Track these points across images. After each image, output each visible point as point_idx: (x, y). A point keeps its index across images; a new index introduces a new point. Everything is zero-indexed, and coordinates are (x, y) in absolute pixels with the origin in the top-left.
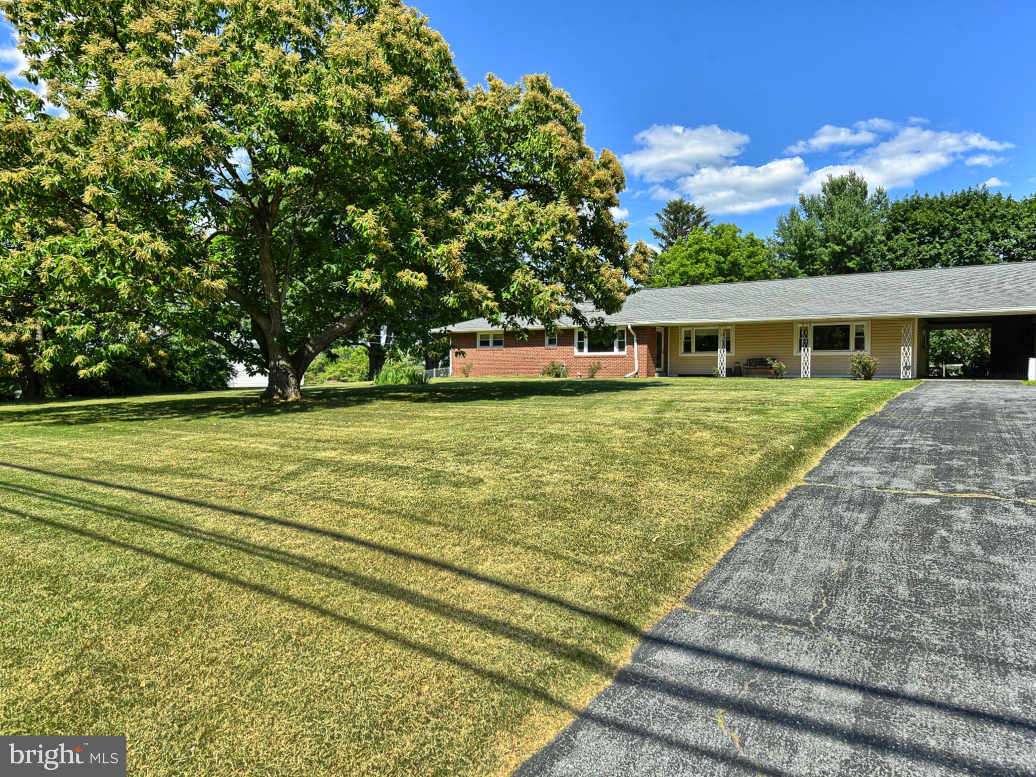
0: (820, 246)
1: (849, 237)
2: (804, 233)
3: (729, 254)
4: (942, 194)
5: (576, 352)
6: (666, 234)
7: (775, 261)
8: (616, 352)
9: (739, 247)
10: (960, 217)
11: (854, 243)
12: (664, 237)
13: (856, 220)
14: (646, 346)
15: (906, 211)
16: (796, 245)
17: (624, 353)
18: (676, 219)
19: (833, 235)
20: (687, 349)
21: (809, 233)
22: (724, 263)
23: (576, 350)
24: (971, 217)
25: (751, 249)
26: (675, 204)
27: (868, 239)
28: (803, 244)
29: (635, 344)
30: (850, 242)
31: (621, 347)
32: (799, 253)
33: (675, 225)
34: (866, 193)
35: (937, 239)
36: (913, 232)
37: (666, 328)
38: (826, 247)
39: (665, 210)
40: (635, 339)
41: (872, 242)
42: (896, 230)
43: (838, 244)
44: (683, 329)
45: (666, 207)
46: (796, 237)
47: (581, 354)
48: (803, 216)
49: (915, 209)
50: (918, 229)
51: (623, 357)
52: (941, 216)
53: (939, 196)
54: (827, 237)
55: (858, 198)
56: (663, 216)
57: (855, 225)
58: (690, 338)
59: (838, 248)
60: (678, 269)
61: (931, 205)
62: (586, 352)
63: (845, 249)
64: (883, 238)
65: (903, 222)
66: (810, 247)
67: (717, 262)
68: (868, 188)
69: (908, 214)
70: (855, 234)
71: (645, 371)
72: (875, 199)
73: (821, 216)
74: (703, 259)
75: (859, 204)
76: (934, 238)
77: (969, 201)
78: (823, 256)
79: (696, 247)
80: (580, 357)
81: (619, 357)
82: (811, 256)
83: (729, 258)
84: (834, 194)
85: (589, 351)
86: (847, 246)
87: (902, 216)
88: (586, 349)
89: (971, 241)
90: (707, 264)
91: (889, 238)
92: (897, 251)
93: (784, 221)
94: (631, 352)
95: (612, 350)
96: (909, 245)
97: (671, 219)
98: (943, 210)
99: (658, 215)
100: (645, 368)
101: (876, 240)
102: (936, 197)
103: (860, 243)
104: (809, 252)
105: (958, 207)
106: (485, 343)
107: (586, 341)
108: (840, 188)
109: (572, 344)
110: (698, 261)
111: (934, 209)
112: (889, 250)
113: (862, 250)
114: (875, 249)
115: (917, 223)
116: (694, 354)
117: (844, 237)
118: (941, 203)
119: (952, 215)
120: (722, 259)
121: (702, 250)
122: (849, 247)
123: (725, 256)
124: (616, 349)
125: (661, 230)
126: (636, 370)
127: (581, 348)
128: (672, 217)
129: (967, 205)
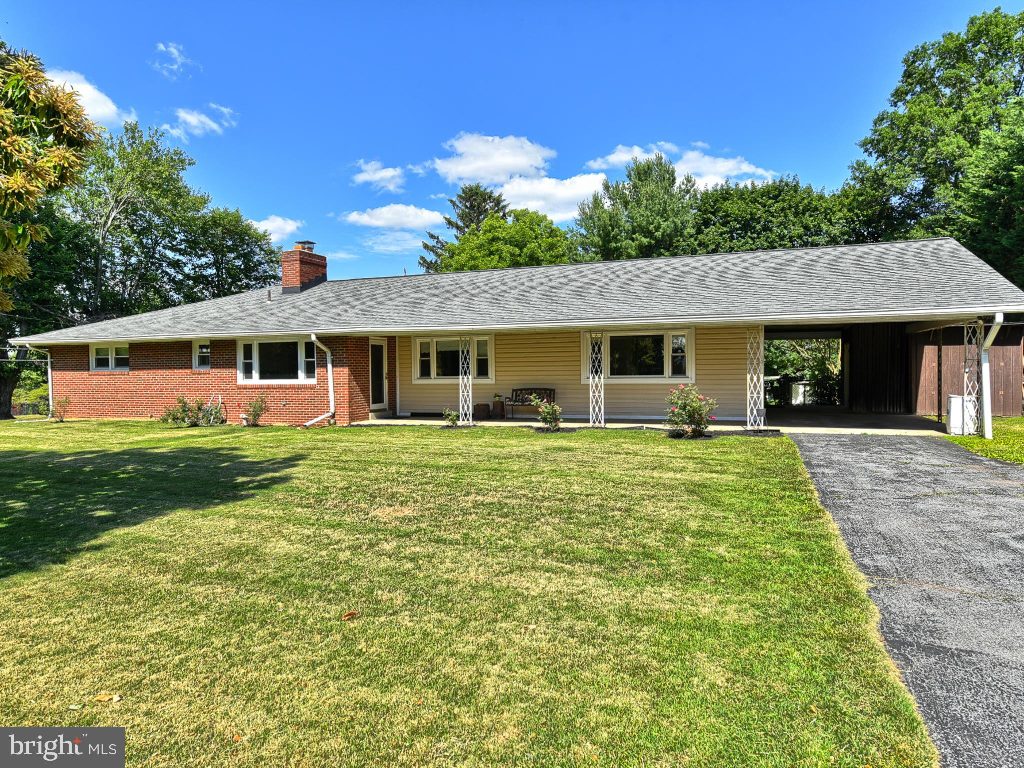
0: (626, 239)
1: (658, 229)
2: (608, 222)
3: (526, 246)
4: (753, 184)
5: (241, 380)
6: (461, 224)
7: (576, 255)
8: (302, 379)
9: (536, 238)
10: (773, 210)
11: (663, 235)
12: (458, 228)
13: (665, 210)
14: (346, 371)
15: (716, 202)
16: (600, 236)
17: (313, 382)
18: (472, 207)
19: (639, 226)
20: (425, 372)
21: (614, 221)
22: (520, 255)
23: (240, 376)
24: (783, 210)
25: (550, 240)
26: (471, 190)
27: (678, 231)
28: (608, 235)
29: (330, 366)
30: (659, 234)
31: (310, 372)
32: (604, 246)
33: (470, 214)
34: (674, 180)
35: (749, 234)
36: (724, 225)
37: (392, 339)
38: (633, 240)
39: (460, 196)
40: (329, 358)
41: (682, 236)
42: (707, 223)
43: (646, 237)
44: (419, 341)
45: (461, 193)
46: (599, 227)
47: (248, 382)
48: (607, 204)
49: (726, 199)
50: (729, 223)
51: (312, 388)
52: (752, 208)
53: (750, 187)
54: (634, 228)
55: (667, 183)
56: (458, 203)
57: (663, 214)
58: (428, 355)
59: (645, 241)
60: (467, 262)
61: (742, 195)
62: (256, 380)
63: (653, 242)
64: (693, 231)
65: (714, 214)
66: (615, 239)
67: (513, 255)
68: (676, 175)
69: (718, 205)
70: (664, 225)
71: (347, 412)
72: (683, 187)
73: (626, 204)
74: (498, 250)
75: (667, 192)
76: (746, 232)
77: (780, 192)
78: (630, 251)
79: (490, 236)
80: (245, 388)
81: (305, 387)
82: (617, 249)
83: (525, 250)
84: (640, 180)
85: (262, 377)
86: (655, 239)
87: (713, 207)
88: (256, 374)
89: (785, 236)
90: (500, 257)
91: (700, 232)
92: (708, 246)
93: (587, 210)
94: (324, 380)
95: (295, 376)
96: (720, 240)
97: (467, 207)
98: (755, 201)
99: (452, 201)
100: (347, 406)
101: (686, 232)
102: (746, 187)
103: (670, 236)
104: (613, 245)
105: (770, 198)
106: (103, 363)
107: (256, 361)
108: (646, 173)
109: (233, 365)
110: (492, 254)
111: (745, 200)
112: (700, 245)
113: (671, 245)
114: (685, 244)
115: (728, 216)
116: (435, 380)
117: (652, 228)
118: (752, 193)
119: (764, 206)
120: (518, 251)
121: (495, 240)
122: (658, 241)
123: (521, 249)
124: (301, 374)
125: (455, 219)
126: (332, 410)
127: (248, 372)
128: (468, 204)
129: (780, 195)
